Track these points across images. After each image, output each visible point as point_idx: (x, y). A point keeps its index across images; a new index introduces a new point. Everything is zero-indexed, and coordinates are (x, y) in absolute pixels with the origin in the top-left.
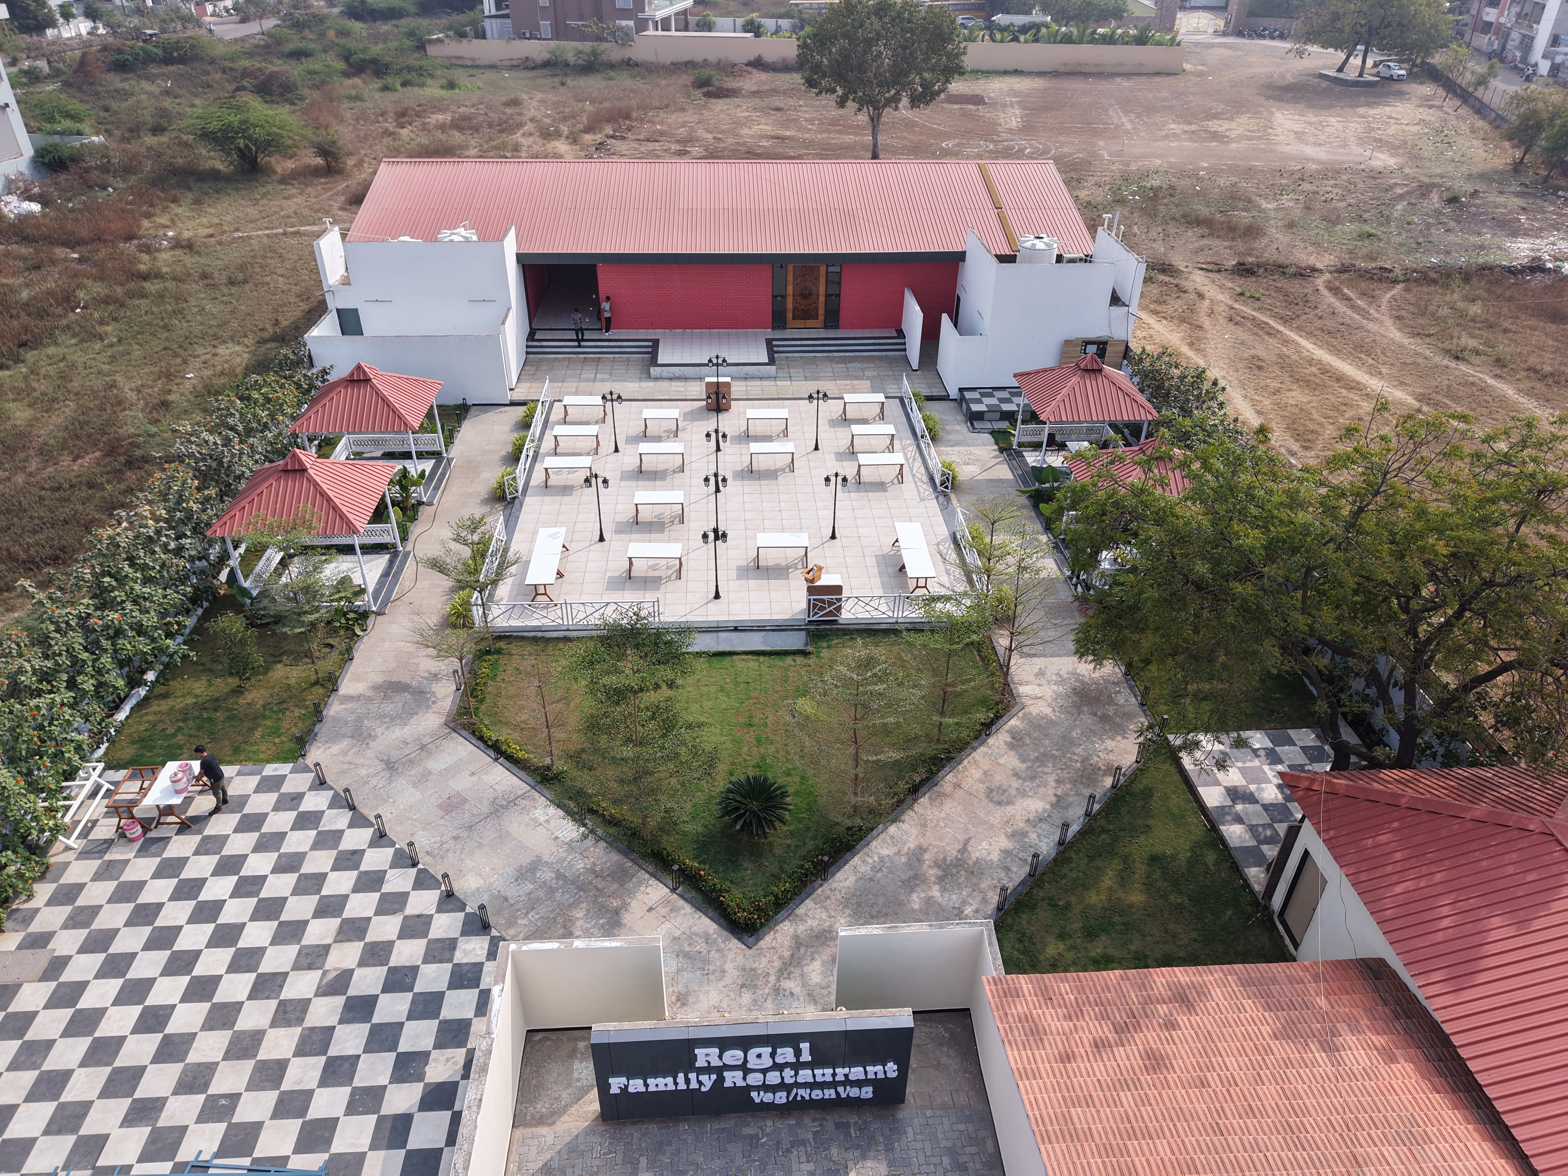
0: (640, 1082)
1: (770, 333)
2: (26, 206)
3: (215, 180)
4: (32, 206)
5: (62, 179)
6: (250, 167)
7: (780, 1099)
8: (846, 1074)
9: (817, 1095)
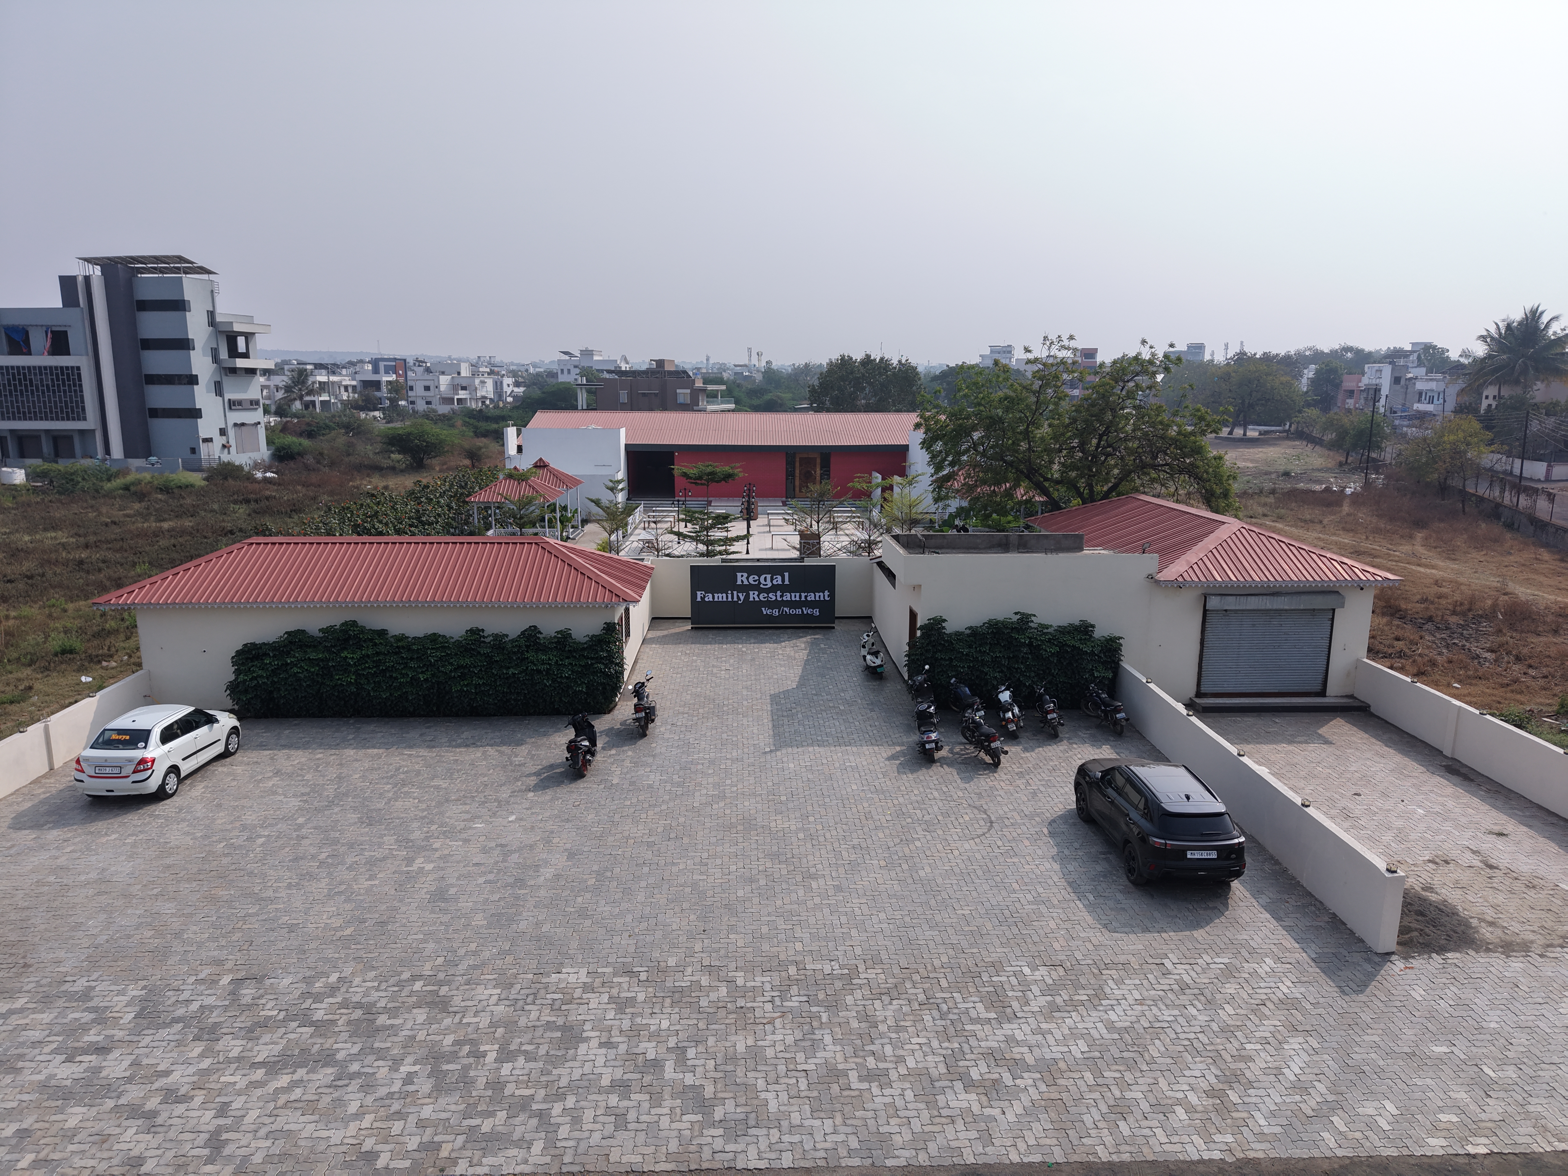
0: (710, 595)
1: (784, 499)
2: (269, 475)
3: (393, 470)
4: (273, 475)
5: (292, 464)
6: (418, 465)
7: (776, 612)
8: (806, 597)
9: (793, 612)
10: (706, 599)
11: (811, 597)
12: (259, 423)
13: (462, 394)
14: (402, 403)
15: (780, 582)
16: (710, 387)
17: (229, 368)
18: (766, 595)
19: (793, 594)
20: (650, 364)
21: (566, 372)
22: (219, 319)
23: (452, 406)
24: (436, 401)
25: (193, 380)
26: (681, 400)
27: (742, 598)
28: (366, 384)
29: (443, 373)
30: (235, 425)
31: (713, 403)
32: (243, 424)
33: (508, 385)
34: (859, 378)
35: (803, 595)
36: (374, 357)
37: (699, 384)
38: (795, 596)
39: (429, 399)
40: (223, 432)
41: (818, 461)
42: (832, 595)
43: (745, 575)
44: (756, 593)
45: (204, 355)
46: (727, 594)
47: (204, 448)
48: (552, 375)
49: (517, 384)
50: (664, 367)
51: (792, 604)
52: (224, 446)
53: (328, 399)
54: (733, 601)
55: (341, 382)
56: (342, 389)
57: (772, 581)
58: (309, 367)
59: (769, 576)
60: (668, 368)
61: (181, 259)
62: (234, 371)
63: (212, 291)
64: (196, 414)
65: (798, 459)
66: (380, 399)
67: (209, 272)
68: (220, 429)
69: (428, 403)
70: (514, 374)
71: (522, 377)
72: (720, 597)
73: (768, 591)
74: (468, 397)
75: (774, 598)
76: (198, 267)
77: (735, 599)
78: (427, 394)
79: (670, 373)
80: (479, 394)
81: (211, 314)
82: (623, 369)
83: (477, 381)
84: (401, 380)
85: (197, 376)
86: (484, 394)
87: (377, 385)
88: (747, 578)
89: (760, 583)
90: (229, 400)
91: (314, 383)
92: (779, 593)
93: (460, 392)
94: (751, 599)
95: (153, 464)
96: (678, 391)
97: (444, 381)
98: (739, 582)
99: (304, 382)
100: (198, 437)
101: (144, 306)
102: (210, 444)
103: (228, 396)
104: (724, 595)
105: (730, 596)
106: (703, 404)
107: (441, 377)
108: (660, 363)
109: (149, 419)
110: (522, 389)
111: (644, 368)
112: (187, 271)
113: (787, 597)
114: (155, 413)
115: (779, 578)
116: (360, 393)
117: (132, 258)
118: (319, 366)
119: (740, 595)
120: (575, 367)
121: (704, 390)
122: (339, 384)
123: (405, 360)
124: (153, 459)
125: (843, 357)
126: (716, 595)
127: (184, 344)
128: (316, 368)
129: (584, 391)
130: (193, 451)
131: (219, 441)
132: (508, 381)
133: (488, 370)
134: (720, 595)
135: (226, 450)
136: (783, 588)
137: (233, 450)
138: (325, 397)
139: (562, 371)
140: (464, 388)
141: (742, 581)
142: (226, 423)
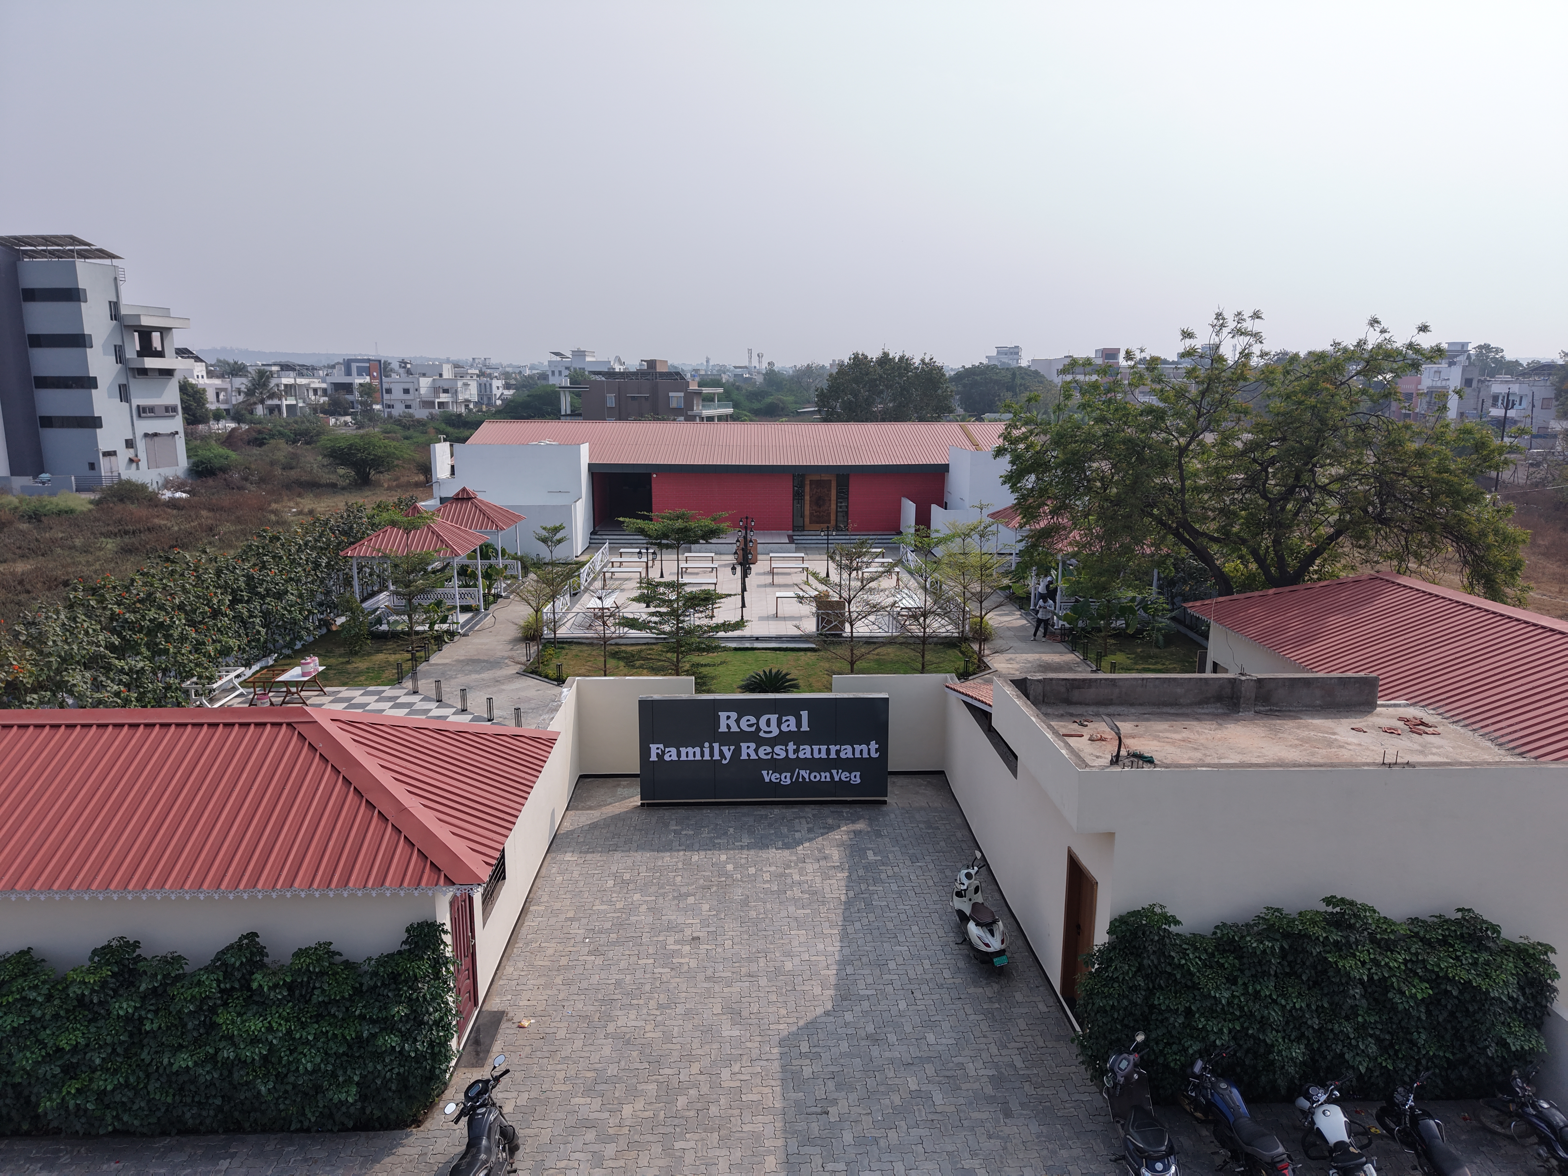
0: (674, 751)
1: (790, 532)
2: (178, 495)
3: (333, 488)
4: (184, 495)
5: (211, 482)
6: (363, 482)
7: (786, 779)
8: (838, 752)
9: (815, 777)
10: (667, 758)
11: (847, 752)
12: (177, 433)
13: (444, 398)
14: (377, 407)
15: (793, 728)
16: (706, 390)
17: (138, 369)
18: (769, 750)
19: (816, 748)
20: (641, 365)
21: (557, 373)
22: (124, 311)
23: (431, 410)
24: (415, 404)
25: (91, 383)
26: (674, 404)
27: (728, 755)
28: (338, 386)
29: (424, 375)
30: (146, 435)
31: (709, 408)
32: (156, 435)
33: (498, 388)
34: (876, 380)
35: (833, 748)
36: (346, 358)
37: (693, 387)
38: (819, 752)
39: (409, 403)
40: (130, 444)
41: (834, 484)
42: (883, 749)
43: (734, 715)
44: (753, 745)
45: (105, 354)
46: (702, 747)
47: (104, 465)
48: (544, 376)
49: (507, 386)
50: (655, 368)
51: (812, 764)
52: (131, 461)
53: (294, 402)
54: (713, 762)
55: (309, 384)
56: (311, 393)
57: (779, 725)
58: (275, 369)
59: (774, 718)
60: (660, 369)
61: (74, 240)
62: (144, 372)
63: (116, 279)
64: (95, 423)
65: (808, 482)
66: (352, 402)
67: (112, 256)
68: (127, 441)
69: (408, 407)
70: (506, 375)
71: (516, 379)
72: (690, 753)
73: (772, 742)
74: (450, 400)
75: (783, 755)
76: (97, 250)
77: (717, 757)
78: (406, 397)
79: (662, 375)
80: (461, 398)
81: (114, 307)
82: (617, 370)
83: (460, 384)
84: (376, 382)
85: (95, 378)
86: (467, 397)
87: (347, 388)
88: (738, 721)
89: (758, 729)
90: (138, 406)
91: (278, 385)
92: (791, 746)
93: (442, 395)
94: (744, 757)
95: (44, 483)
96: (671, 394)
97: (425, 383)
98: (723, 728)
99: (265, 385)
100: (97, 450)
101: (31, 295)
102: (113, 458)
103: (135, 402)
104: (698, 750)
105: (707, 751)
106: (698, 409)
107: (421, 379)
108: (652, 364)
109: (40, 429)
110: (512, 392)
111: (633, 370)
112: (83, 255)
113: (806, 752)
114: (48, 422)
115: (792, 720)
116: (330, 396)
117: (15, 238)
118: (286, 367)
119: (725, 749)
120: (567, 368)
121: (699, 394)
122: (307, 387)
123: (380, 361)
124: (45, 476)
125: (856, 357)
126: (683, 750)
127: (80, 341)
128: (282, 370)
129: (567, 394)
130: (92, 466)
131: (124, 454)
132: (497, 383)
133: (477, 372)
134: (690, 750)
135: (134, 465)
136: (799, 738)
137: (143, 464)
138: (291, 401)
139: (553, 372)
140: (446, 391)
141: (728, 726)
142: (134, 433)
